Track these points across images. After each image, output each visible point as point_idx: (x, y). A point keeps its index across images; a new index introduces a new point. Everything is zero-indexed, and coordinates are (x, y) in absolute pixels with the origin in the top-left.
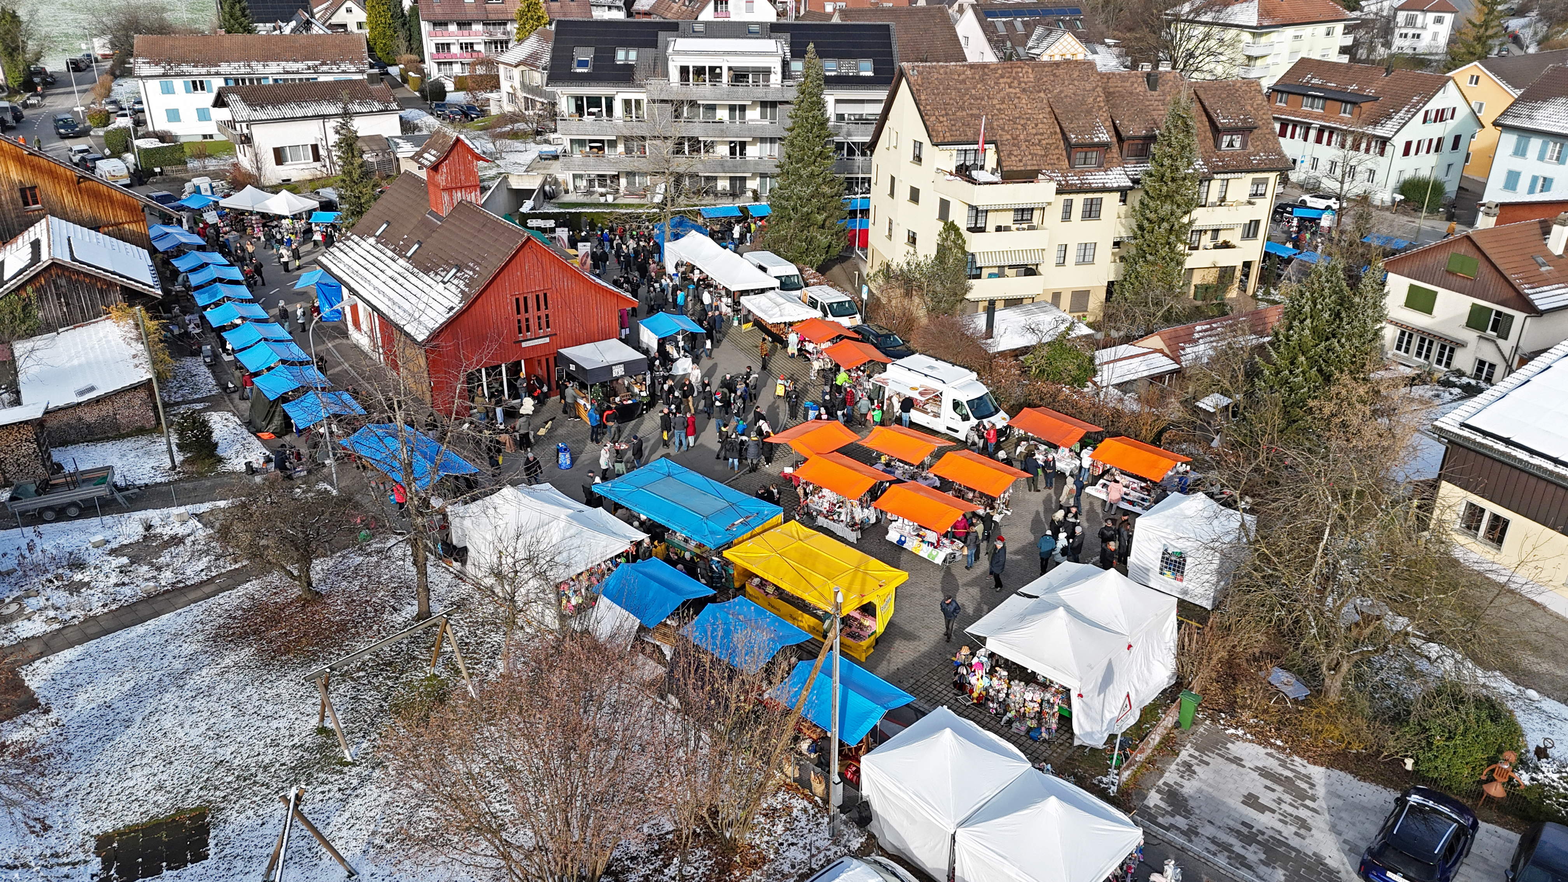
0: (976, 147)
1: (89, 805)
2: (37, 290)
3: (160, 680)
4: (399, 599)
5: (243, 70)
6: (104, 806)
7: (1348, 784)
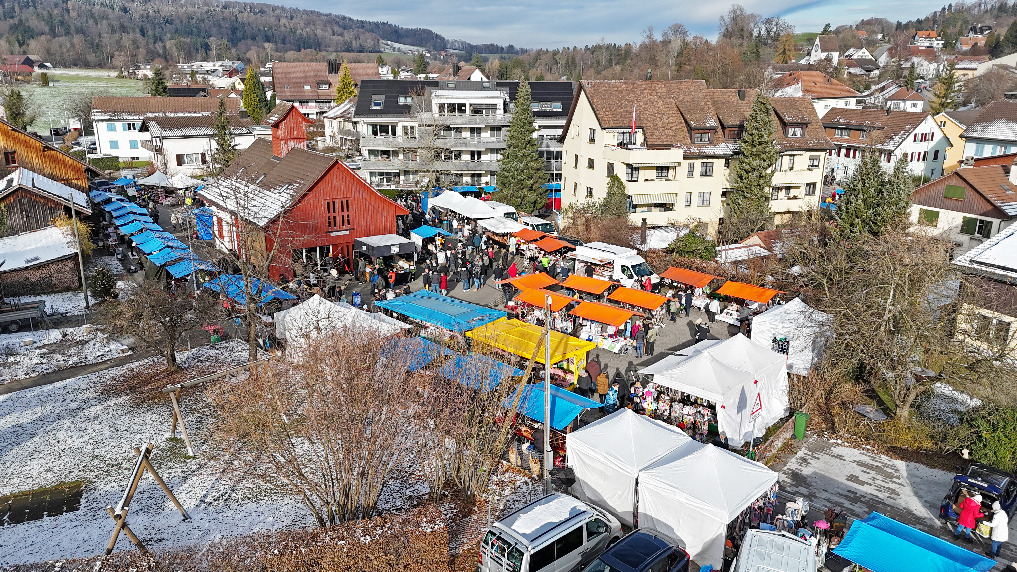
0: (630, 130)
2: (7, 206)
3: (59, 413)
6: (6, 480)
7: (923, 470)
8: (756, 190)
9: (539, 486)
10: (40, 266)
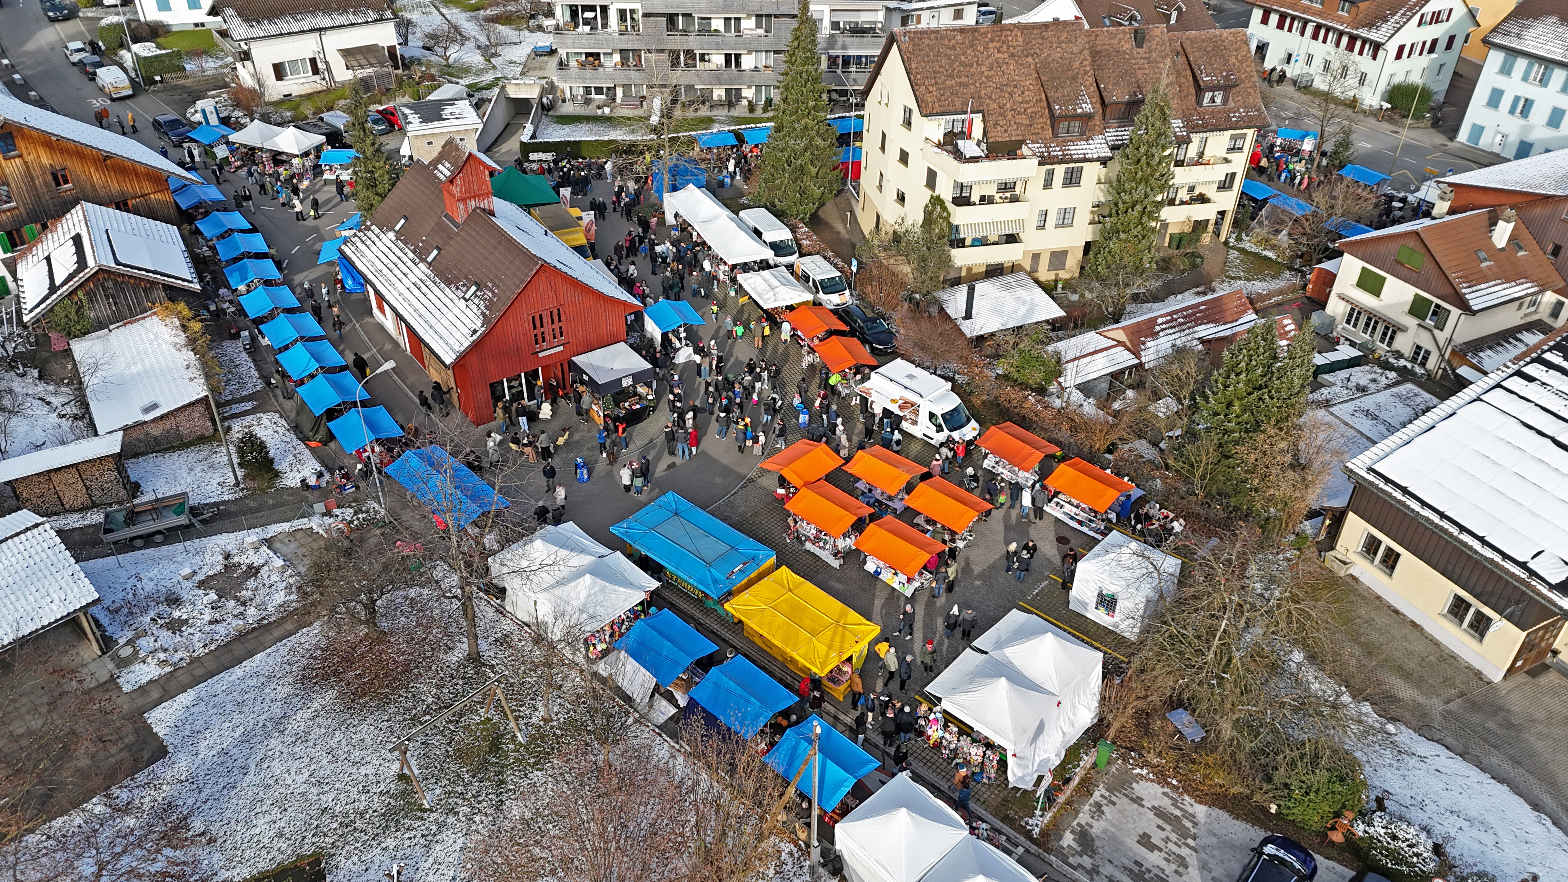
1: (228, 853)
2: (87, 294)
4: (450, 636)
6: (240, 854)
8: (1136, 230)
10: (162, 417)
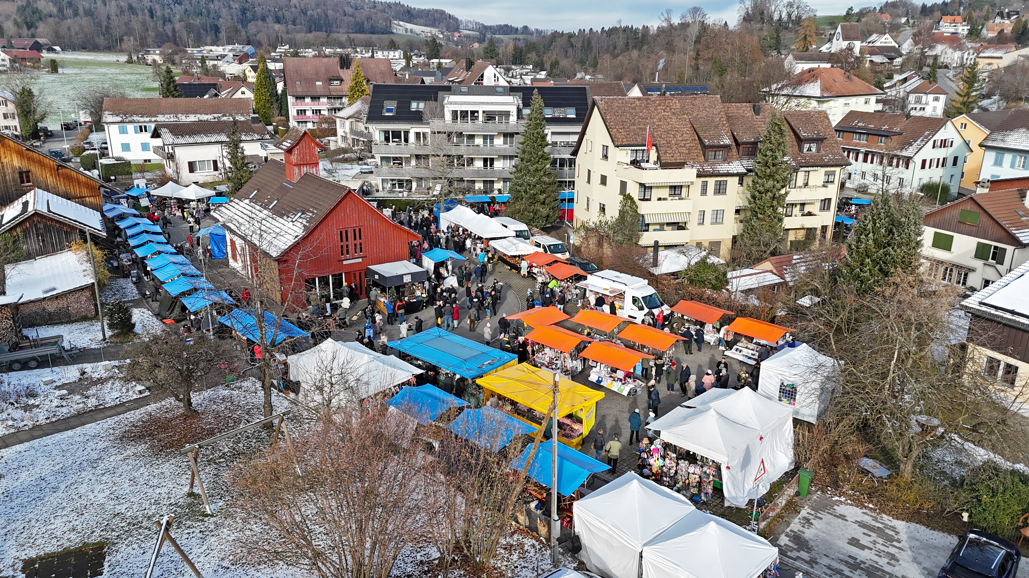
1: (21, 540)
2: (24, 231)
3: (81, 463)
4: (251, 416)
5: (172, 119)
7: (923, 532)
8: (769, 212)
9: (546, 550)
10: (57, 297)
